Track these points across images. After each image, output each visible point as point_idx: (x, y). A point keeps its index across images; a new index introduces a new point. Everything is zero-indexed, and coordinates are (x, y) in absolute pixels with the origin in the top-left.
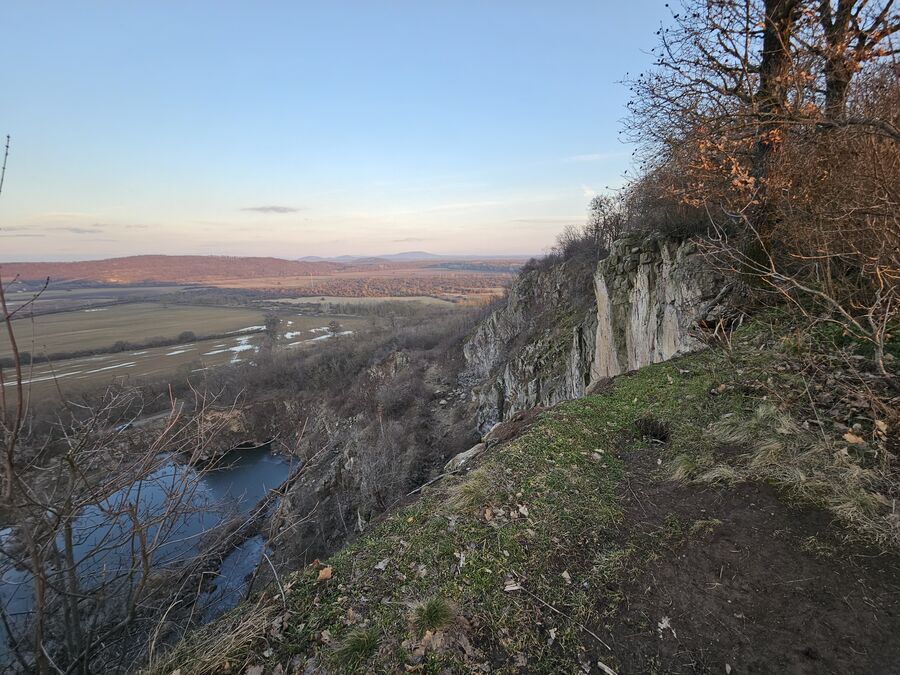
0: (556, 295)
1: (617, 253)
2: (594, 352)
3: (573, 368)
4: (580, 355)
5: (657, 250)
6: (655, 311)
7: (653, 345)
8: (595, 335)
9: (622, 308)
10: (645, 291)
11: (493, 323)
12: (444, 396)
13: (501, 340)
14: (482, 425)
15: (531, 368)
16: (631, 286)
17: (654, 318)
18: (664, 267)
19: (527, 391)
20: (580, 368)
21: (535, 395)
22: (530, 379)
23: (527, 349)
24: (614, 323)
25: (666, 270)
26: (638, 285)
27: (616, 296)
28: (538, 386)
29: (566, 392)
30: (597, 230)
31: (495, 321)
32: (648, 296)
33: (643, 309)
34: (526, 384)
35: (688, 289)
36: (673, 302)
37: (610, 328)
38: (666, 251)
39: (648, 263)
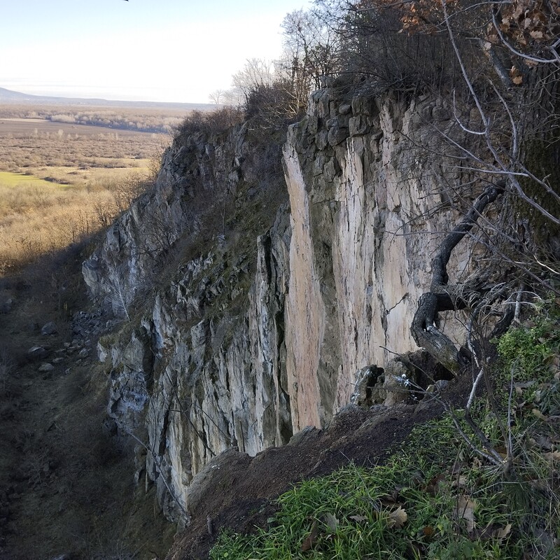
0: (234, 176)
1: (316, 113)
2: (288, 277)
3: (259, 304)
4: (269, 282)
5: (374, 112)
6: (372, 220)
7: (370, 279)
8: (288, 250)
9: (326, 208)
10: (357, 183)
11: (133, 222)
12: (47, 355)
13: (147, 252)
14: (116, 403)
15: (195, 302)
16: (339, 172)
17: (370, 232)
18: (385, 144)
19: (189, 342)
20: (268, 304)
21: (202, 349)
22: (194, 321)
23: (190, 267)
24: (315, 232)
25: (387, 149)
26: (348, 172)
27: (318, 187)
28: (208, 333)
29: (249, 343)
30: (295, 69)
31: (136, 219)
32: (362, 192)
33: (355, 212)
34: (187, 330)
35: (420, 187)
36: (397, 209)
37: (309, 241)
38: (387, 116)
39: (361, 135)
